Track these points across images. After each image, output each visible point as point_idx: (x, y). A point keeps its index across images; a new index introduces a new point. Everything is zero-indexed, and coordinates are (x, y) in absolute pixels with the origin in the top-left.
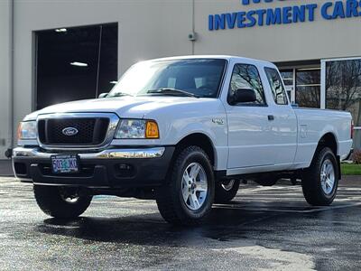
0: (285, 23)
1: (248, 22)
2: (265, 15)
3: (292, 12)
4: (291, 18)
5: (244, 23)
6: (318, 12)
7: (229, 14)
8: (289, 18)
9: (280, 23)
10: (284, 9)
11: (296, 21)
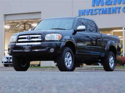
0: (109, 14)
1: (94, 13)
2: (101, 11)
3: (111, 9)
4: (111, 12)
5: (93, 13)
6: (121, 10)
7: (87, 10)
8: (110, 12)
9: (107, 14)
10: (108, 8)
11: (113, 13)
